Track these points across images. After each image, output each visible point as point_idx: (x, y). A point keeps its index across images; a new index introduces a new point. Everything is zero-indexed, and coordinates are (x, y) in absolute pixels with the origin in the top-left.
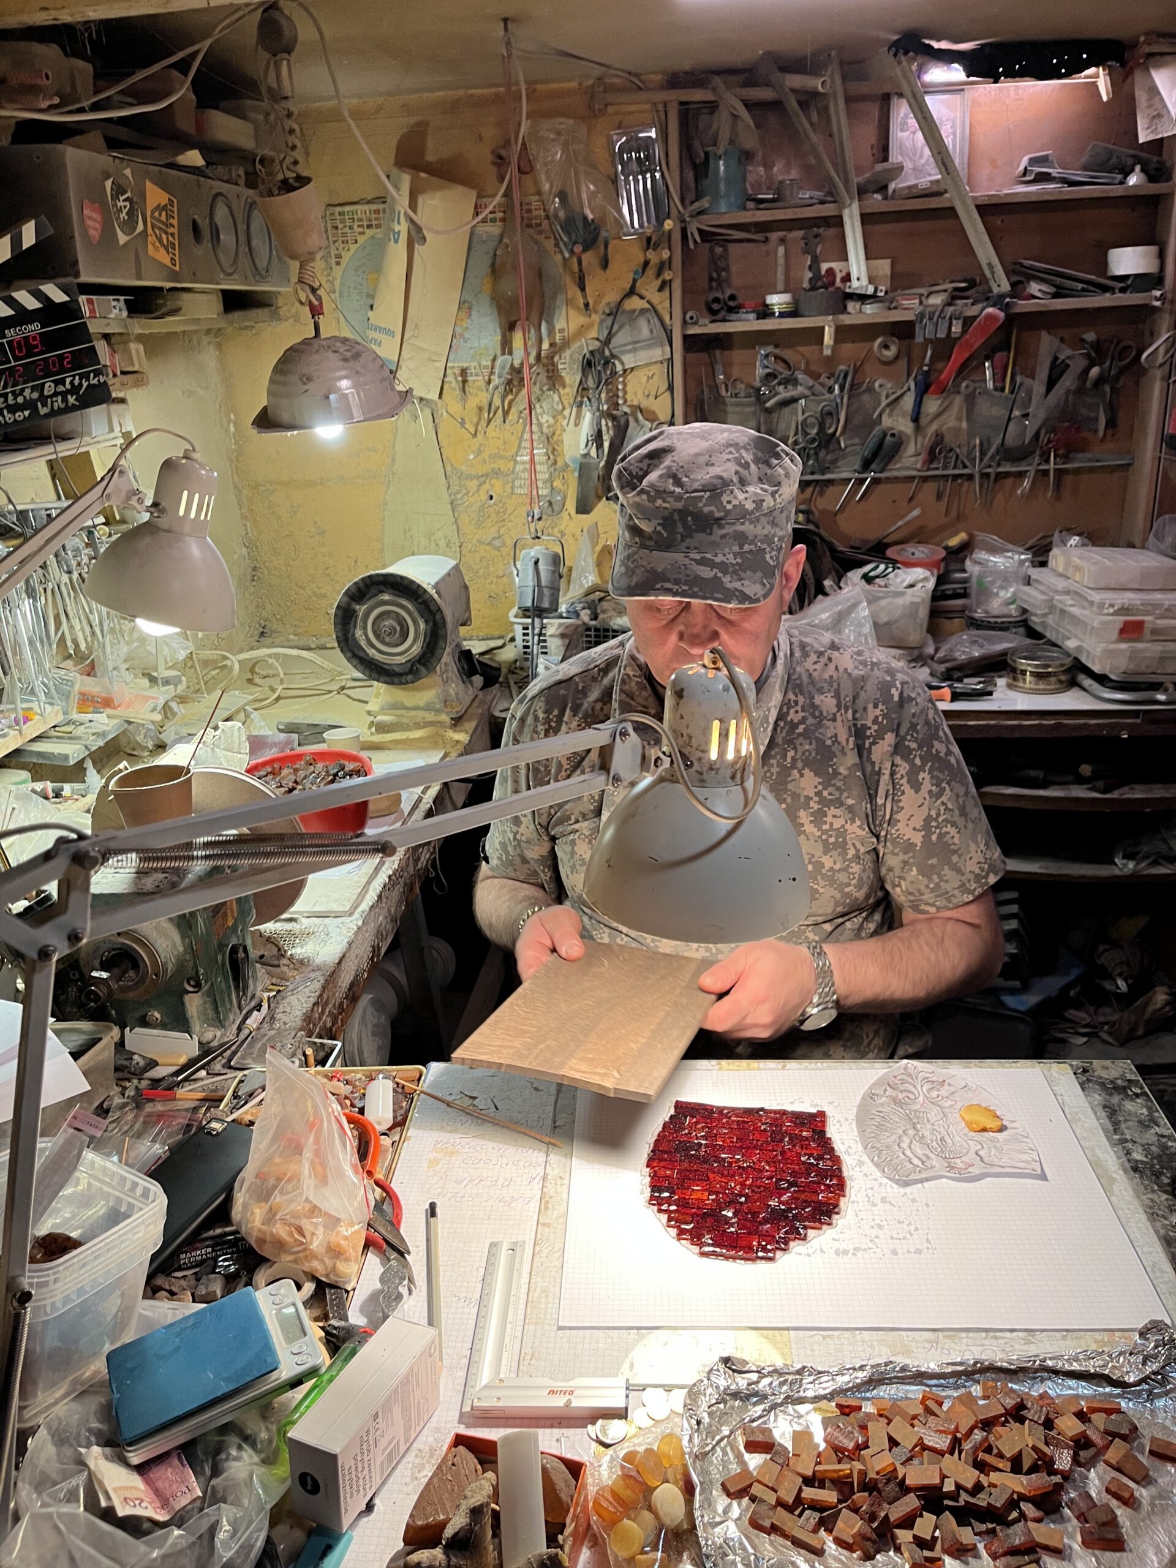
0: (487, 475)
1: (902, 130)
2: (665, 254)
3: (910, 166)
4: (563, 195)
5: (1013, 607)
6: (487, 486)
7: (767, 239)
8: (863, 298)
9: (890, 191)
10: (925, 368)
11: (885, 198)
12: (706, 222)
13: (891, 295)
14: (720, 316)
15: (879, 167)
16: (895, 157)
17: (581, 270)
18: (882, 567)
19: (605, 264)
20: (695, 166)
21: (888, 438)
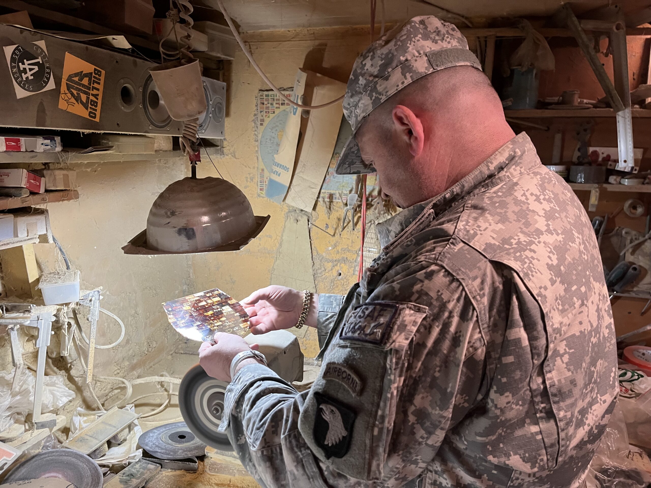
0: (339, 261)
6: (337, 268)
7: (549, 128)
8: (623, 174)
9: (647, 103)
11: (643, 108)
13: (642, 173)
15: (643, 86)
18: (629, 374)
21: (631, 270)
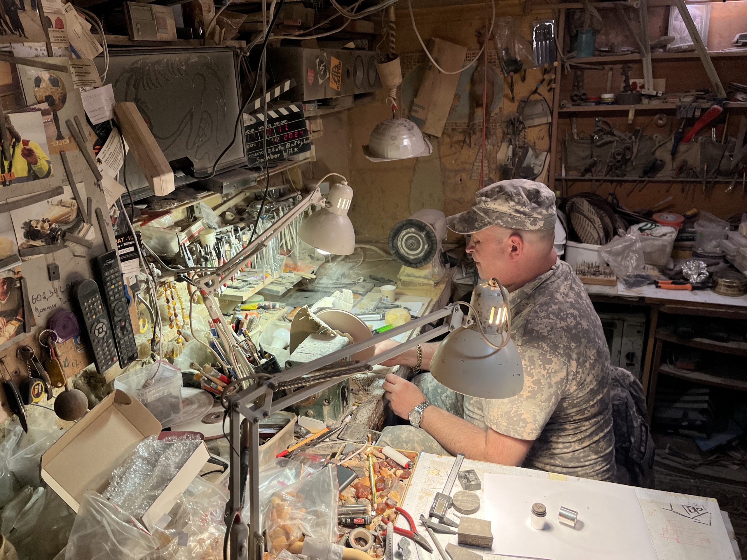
0: (460, 170)
1: (675, 20)
2: (553, 77)
3: (679, 37)
4: (507, 50)
5: (718, 249)
6: (459, 175)
7: (604, 68)
8: (650, 97)
9: (668, 48)
10: (681, 130)
11: (665, 51)
12: (574, 62)
13: (665, 96)
14: (577, 103)
15: (663, 38)
16: (671, 33)
17: (512, 83)
18: (649, 225)
19: (523, 79)
20: (571, 37)
21: (658, 162)
